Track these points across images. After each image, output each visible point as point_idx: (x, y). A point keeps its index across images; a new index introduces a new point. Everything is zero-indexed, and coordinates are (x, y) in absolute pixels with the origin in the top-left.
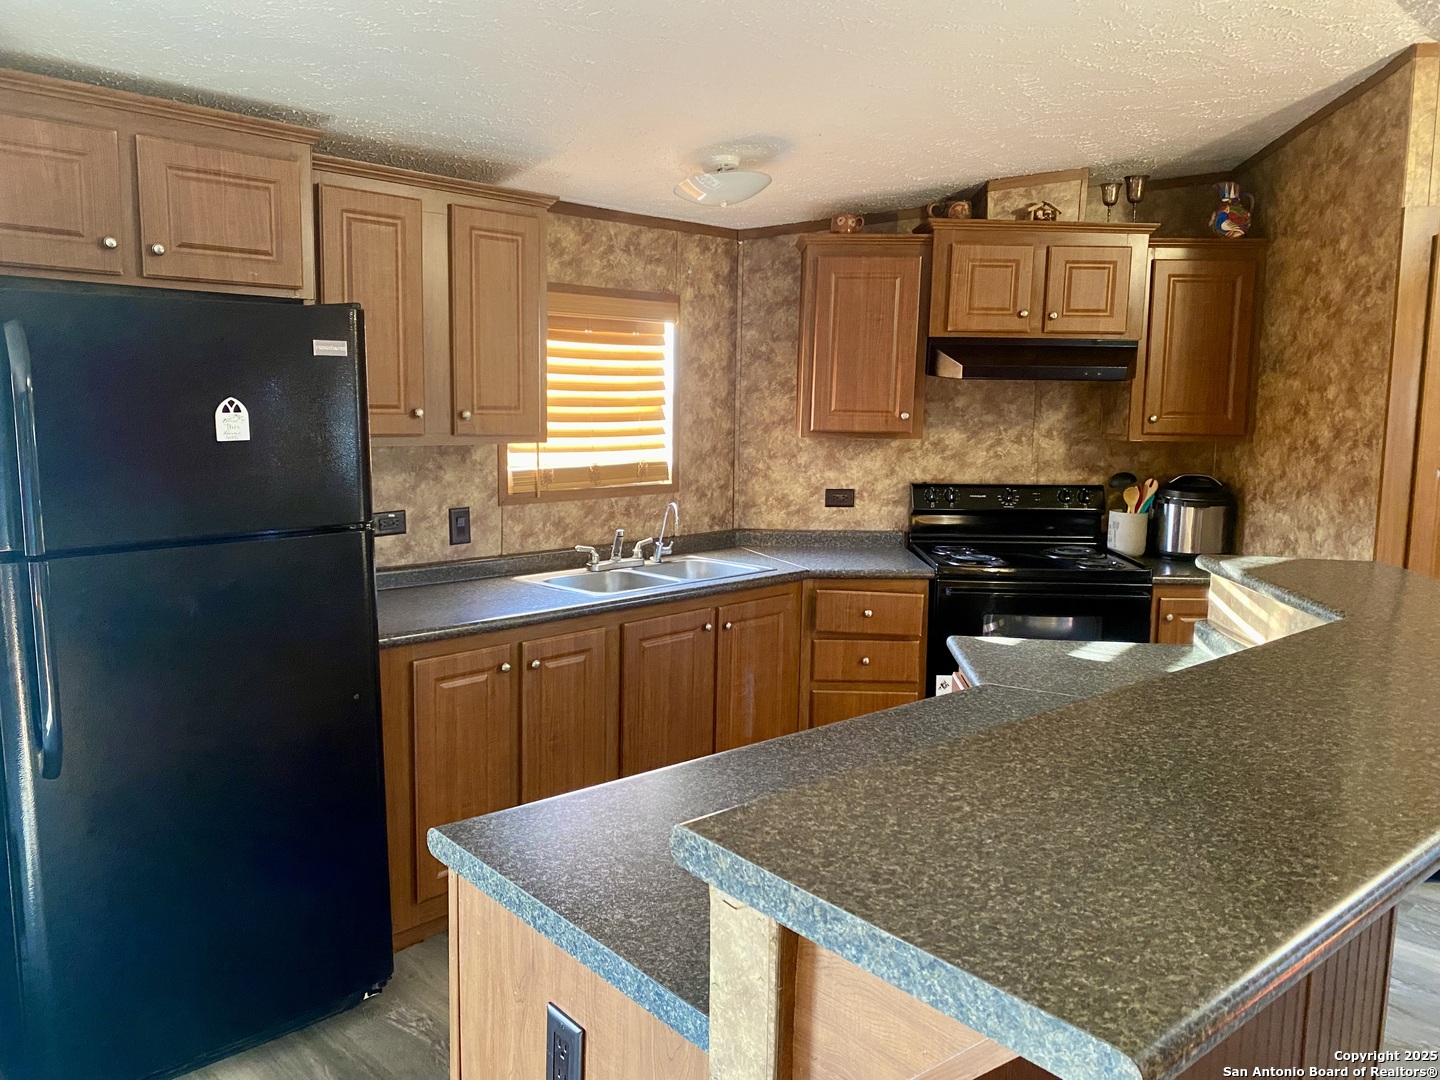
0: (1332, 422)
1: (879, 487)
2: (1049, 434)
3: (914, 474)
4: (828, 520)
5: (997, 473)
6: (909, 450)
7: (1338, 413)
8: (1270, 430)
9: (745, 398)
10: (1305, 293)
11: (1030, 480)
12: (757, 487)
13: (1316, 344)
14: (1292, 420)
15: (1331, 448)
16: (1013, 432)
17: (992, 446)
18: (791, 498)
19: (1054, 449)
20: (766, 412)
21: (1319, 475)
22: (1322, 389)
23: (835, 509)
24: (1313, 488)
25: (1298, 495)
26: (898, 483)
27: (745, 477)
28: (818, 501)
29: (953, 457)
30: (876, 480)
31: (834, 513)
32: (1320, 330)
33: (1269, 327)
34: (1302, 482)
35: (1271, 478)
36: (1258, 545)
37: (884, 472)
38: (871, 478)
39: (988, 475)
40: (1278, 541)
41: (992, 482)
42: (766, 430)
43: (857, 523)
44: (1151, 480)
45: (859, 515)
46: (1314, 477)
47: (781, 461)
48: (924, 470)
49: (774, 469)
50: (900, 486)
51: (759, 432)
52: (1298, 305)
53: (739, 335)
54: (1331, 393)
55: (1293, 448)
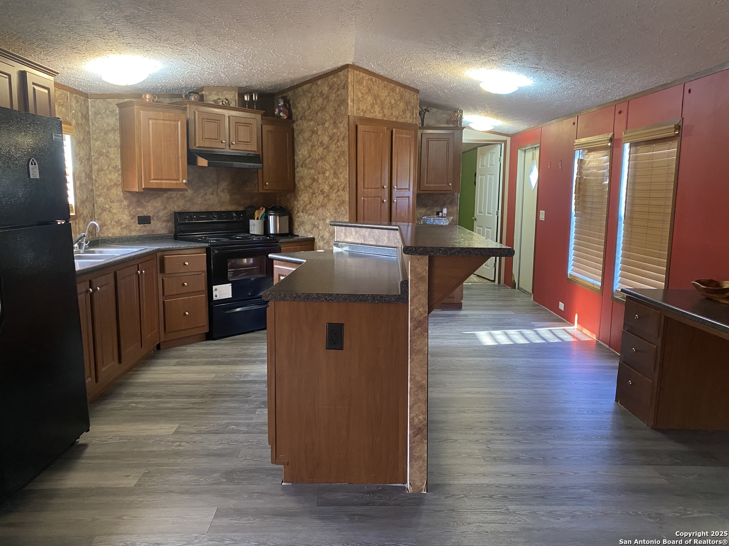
0: (329, 184)
1: (161, 214)
2: (223, 191)
3: (174, 208)
4: (140, 230)
5: (206, 207)
6: (171, 198)
7: (331, 180)
8: (302, 188)
9: (97, 174)
10: (313, 140)
11: (219, 209)
12: (106, 217)
13: (319, 158)
14: (312, 184)
15: (329, 192)
16: (210, 190)
17: (203, 196)
18: (122, 221)
19: (226, 197)
20: (107, 181)
21: (325, 202)
22: (324, 173)
23: (142, 225)
24: (323, 206)
25: (317, 209)
26: (168, 212)
27: (100, 212)
28: (135, 222)
29: (189, 200)
30: (159, 211)
31: (142, 227)
32: (320, 153)
33: (298, 152)
34: (318, 204)
35: (305, 204)
36: (302, 228)
37: (162, 208)
38: (157, 211)
39: (203, 208)
40: (310, 226)
41: (205, 211)
42: (108, 189)
43: (153, 231)
44: (262, 208)
45: (153, 227)
46: (323, 202)
47: (116, 204)
48: (178, 206)
49: (113, 207)
50: (169, 213)
51: (105, 190)
52: (310, 144)
53: (92, 144)
54: (327, 174)
55: (313, 193)
